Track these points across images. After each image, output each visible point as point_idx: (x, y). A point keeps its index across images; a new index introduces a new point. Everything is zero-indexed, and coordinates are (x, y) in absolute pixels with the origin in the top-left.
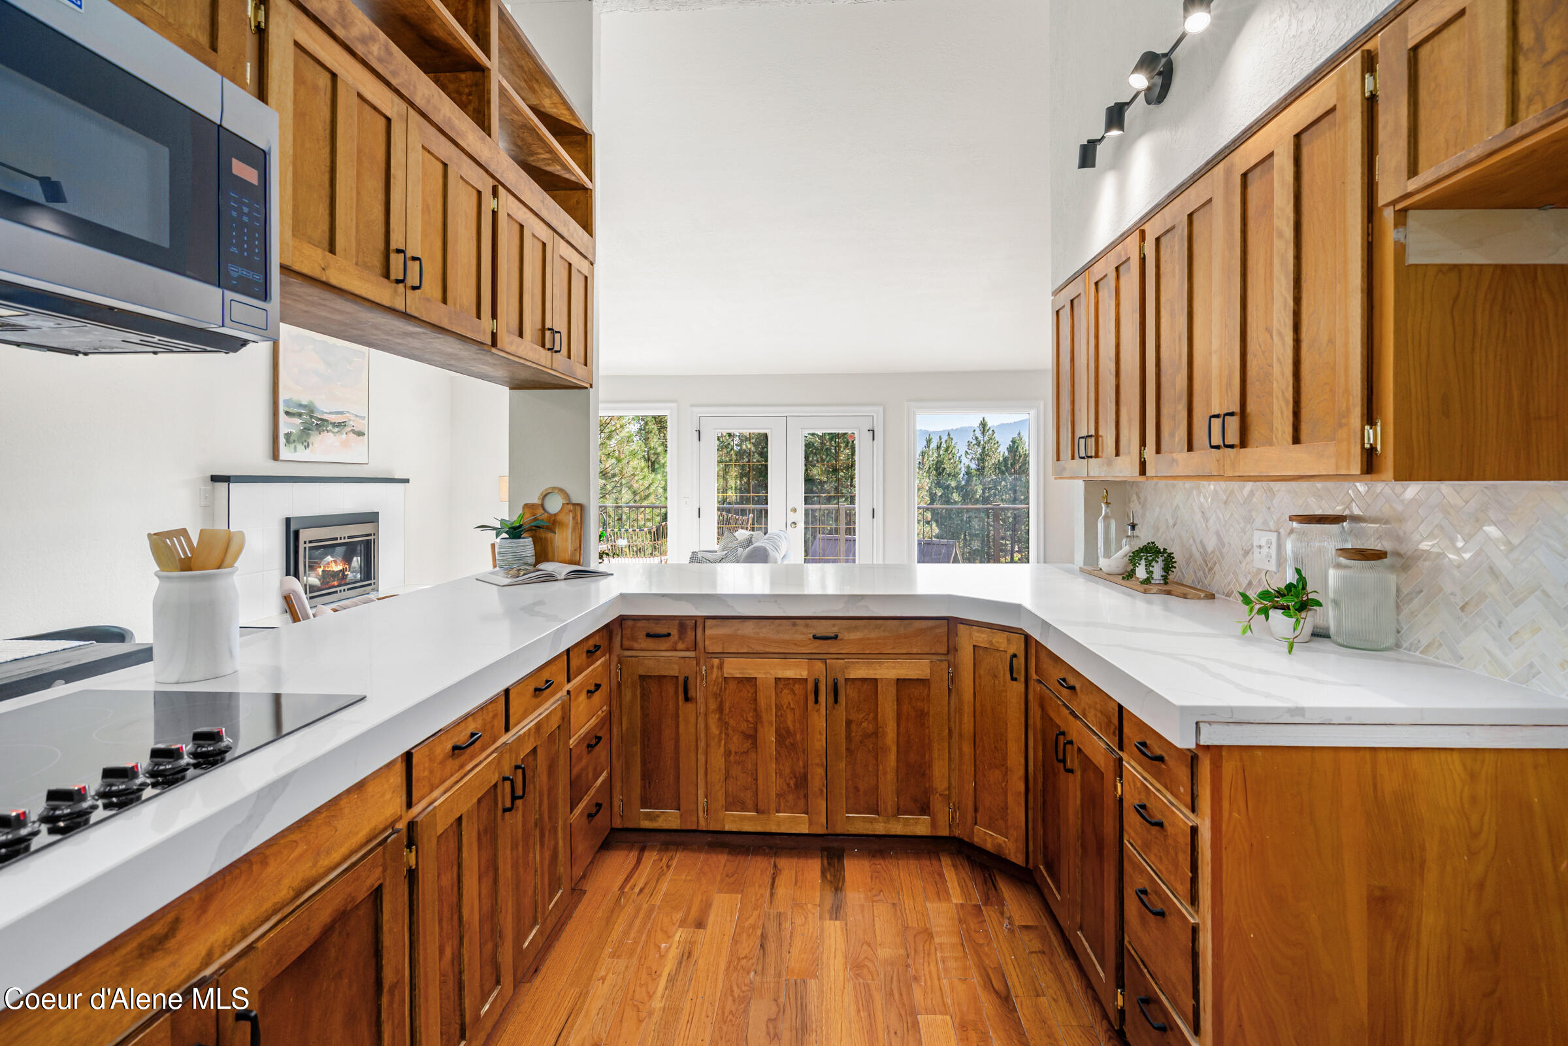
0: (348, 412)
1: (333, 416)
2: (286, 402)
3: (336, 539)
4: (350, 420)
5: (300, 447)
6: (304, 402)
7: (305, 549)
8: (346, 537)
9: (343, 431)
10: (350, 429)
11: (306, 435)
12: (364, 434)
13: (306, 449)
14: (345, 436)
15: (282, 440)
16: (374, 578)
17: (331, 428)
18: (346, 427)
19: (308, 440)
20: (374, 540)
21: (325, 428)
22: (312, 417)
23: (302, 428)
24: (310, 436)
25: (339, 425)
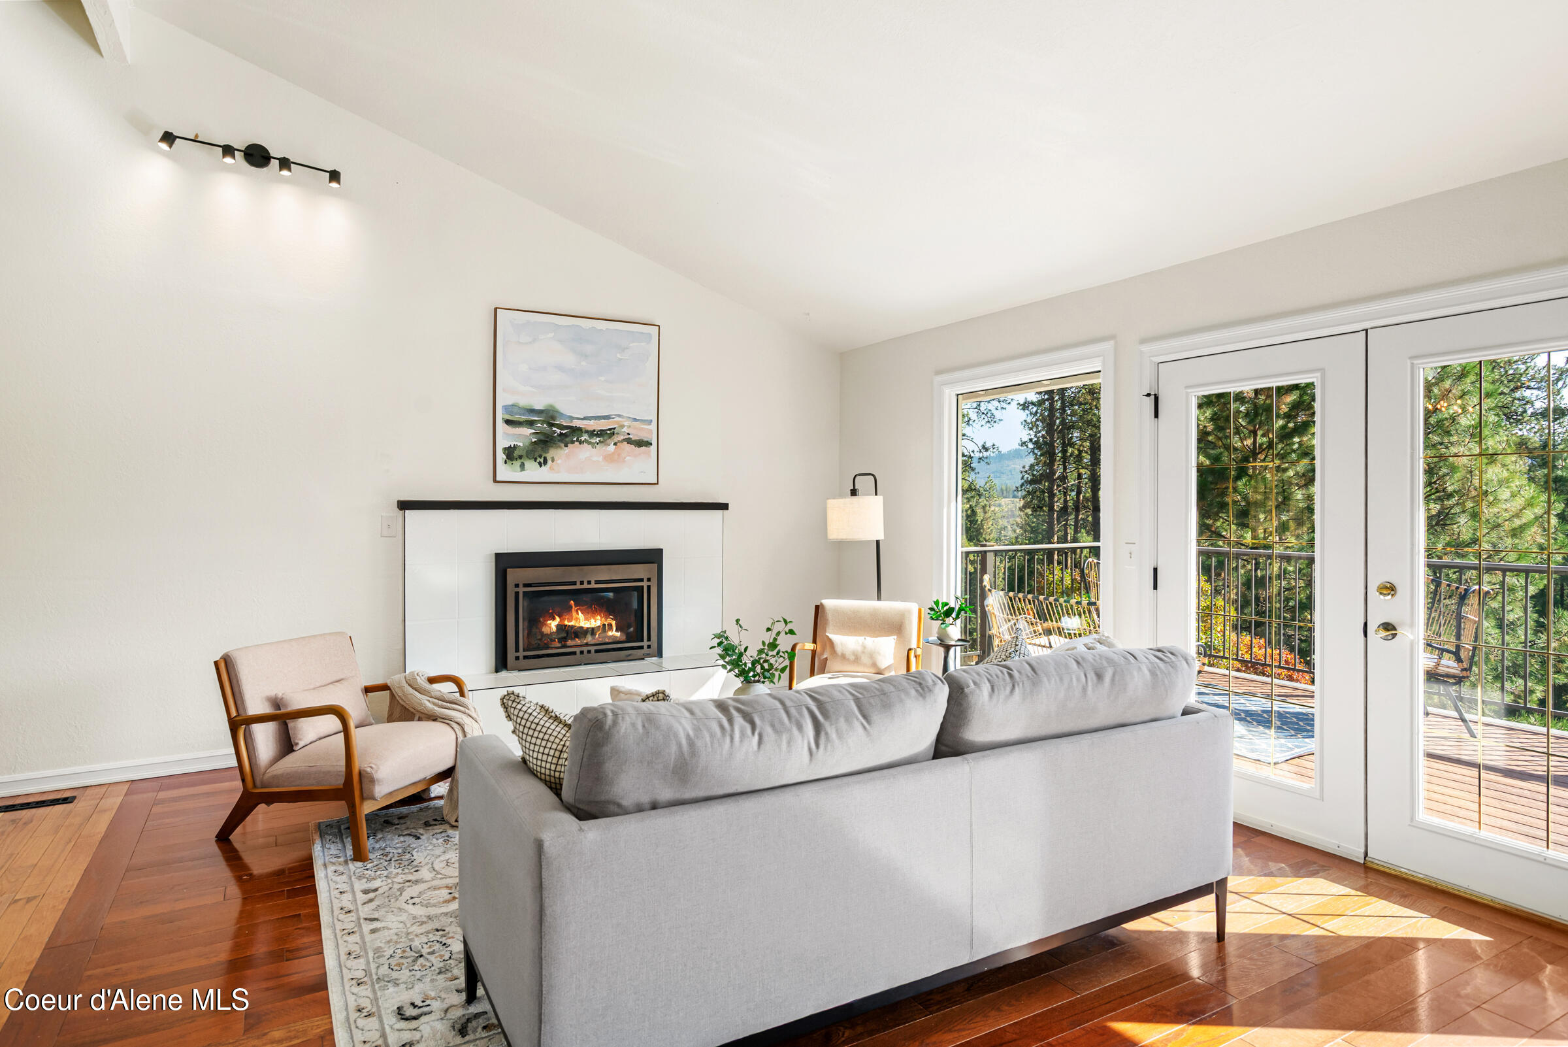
0: (619, 416)
1: (592, 422)
2: (506, 408)
3: (574, 583)
4: (623, 426)
5: (530, 465)
6: (537, 407)
7: (517, 594)
8: (593, 582)
9: (609, 441)
10: (622, 438)
11: (542, 448)
12: (649, 444)
13: (541, 466)
14: (612, 448)
15: (501, 456)
16: (649, 639)
17: (587, 438)
18: (615, 436)
19: (544, 455)
20: (649, 587)
21: (575, 439)
22: (552, 425)
23: (534, 440)
24: (548, 450)
25: (601, 433)
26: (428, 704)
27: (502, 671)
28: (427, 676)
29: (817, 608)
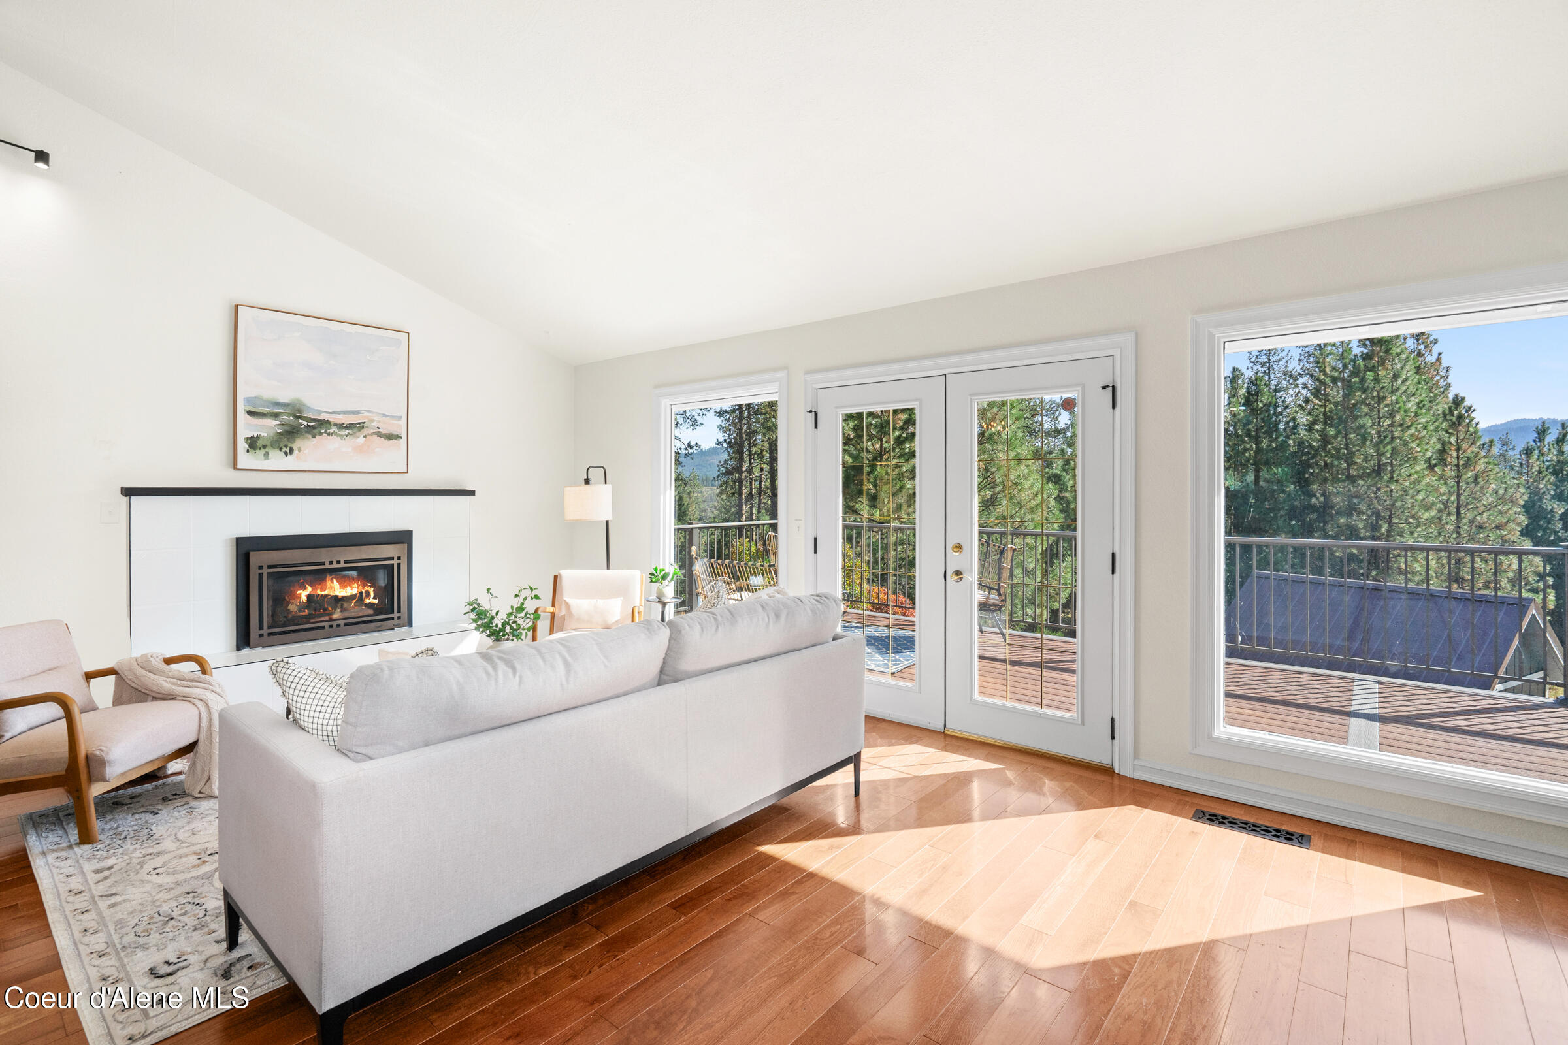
0: (369, 411)
1: (341, 416)
2: (248, 400)
3: (323, 563)
4: (373, 421)
5: (275, 454)
6: (282, 401)
7: (261, 575)
8: (342, 562)
9: (358, 434)
10: (372, 431)
11: (288, 439)
12: (398, 437)
13: (286, 455)
14: (361, 440)
15: (242, 446)
16: (399, 611)
17: (336, 430)
18: (365, 429)
19: (290, 445)
20: (399, 565)
21: (323, 431)
22: (300, 417)
23: (279, 431)
24: (295, 440)
25: (350, 426)
26: (164, 684)
27: (244, 648)
28: (162, 657)
29: (556, 577)
